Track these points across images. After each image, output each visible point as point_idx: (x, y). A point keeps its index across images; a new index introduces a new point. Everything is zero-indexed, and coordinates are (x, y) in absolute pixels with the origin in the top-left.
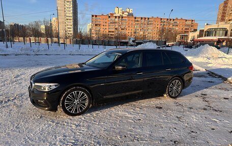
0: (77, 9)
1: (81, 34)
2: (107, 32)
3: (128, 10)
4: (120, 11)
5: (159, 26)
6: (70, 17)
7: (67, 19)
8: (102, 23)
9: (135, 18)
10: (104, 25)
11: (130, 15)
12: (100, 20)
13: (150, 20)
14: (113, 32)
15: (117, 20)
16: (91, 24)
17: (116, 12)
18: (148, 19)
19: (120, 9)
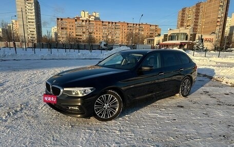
0: (40, 11)
1: (45, 39)
2: (75, 35)
3: (94, 14)
4: (86, 15)
5: (126, 31)
6: (32, 19)
7: (29, 22)
8: (68, 26)
9: (103, 22)
10: (70, 29)
11: (97, 19)
12: (66, 24)
13: (117, 24)
14: (80, 35)
15: (84, 23)
16: (56, 27)
17: (83, 15)
18: (116, 23)
19: (86, 13)
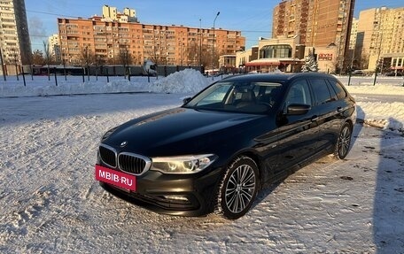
0: (24, 5)
1: (39, 56)
2: (93, 50)
3: (127, 12)
4: (112, 13)
5: (185, 41)
6: (9, 21)
7: (4, 26)
8: (80, 34)
9: (144, 26)
10: (84, 39)
11: (132, 20)
12: (76, 29)
13: (169, 30)
14: (104, 51)
15: (109, 28)
16: (57, 36)
17: (106, 14)
18: (167, 28)
19: (112, 9)
